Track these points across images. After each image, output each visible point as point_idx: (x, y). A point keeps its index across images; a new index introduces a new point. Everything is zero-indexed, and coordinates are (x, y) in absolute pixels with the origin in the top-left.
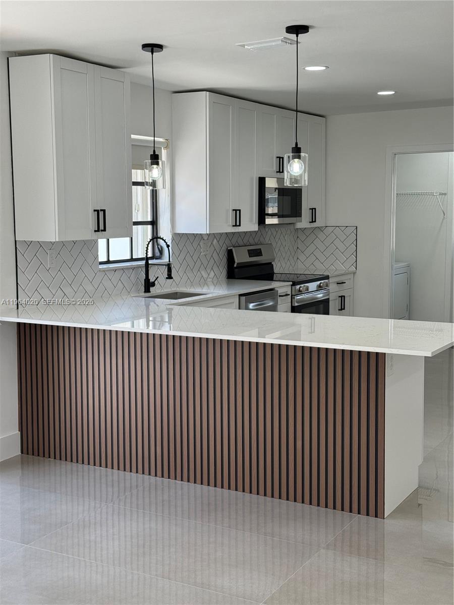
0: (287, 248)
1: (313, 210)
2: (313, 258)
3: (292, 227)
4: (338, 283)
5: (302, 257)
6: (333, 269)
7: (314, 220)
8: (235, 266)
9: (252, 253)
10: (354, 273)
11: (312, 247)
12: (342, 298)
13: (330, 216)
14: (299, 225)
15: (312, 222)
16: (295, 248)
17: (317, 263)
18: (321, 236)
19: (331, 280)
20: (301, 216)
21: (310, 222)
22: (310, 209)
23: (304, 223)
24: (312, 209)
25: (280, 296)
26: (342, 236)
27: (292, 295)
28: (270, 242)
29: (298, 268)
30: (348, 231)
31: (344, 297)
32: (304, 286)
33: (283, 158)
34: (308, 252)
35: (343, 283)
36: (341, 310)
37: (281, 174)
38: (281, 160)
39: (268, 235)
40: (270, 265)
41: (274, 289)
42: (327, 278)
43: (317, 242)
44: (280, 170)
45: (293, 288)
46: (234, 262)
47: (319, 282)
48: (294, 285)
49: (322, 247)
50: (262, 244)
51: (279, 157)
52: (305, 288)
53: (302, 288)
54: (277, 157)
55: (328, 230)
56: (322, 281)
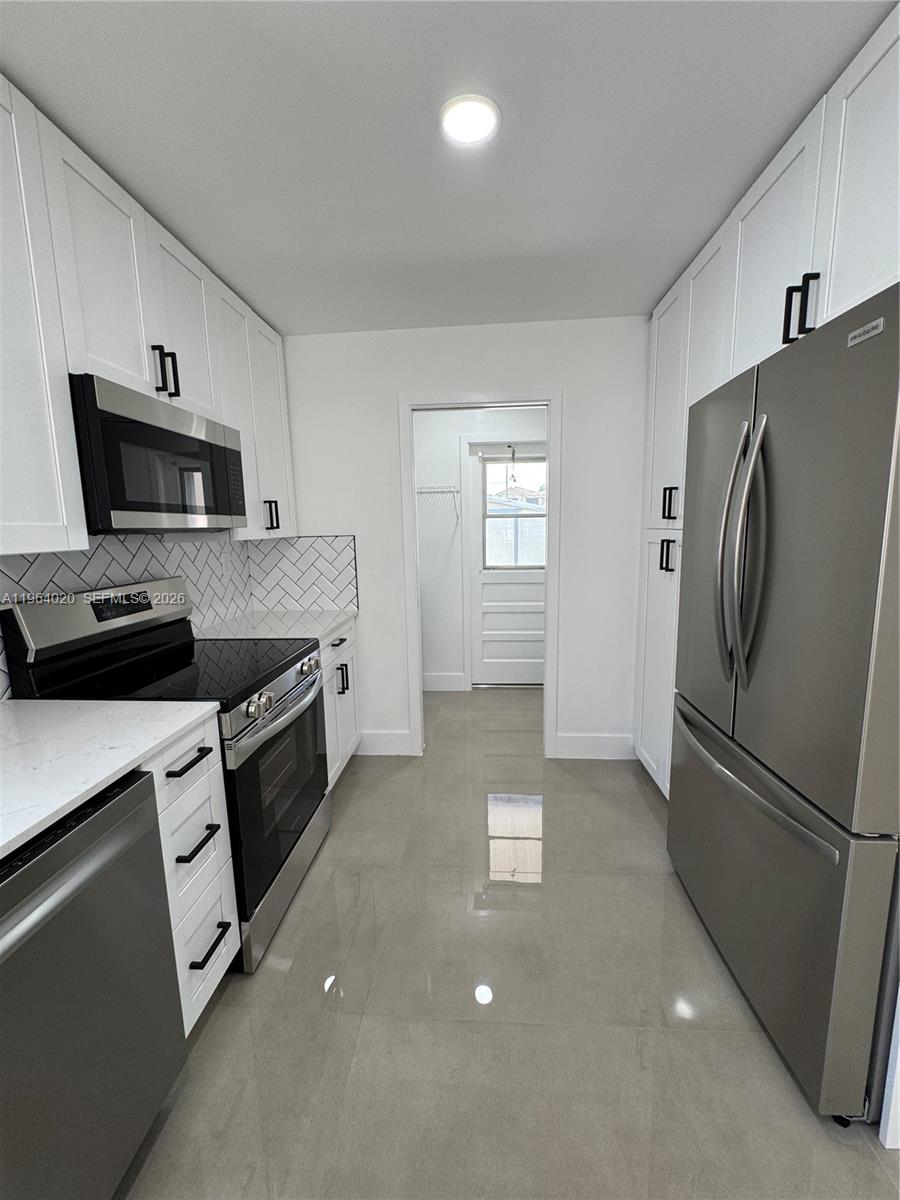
0: (225, 580)
1: (272, 505)
2: (277, 594)
3: (224, 536)
4: (333, 645)
5: (259, 592)
6: (318, 611)
7: (275, 525)
8: (31, 659)
10: (356, 617)
11: (276, 574)
12: (343, 668)
13: (303, 518)
14: (241, 534)
15: (272, 528)
16: (245, 576)
17: (285, 600)
18: (293, 554)
19: (322, 645)
20: (243, 514)
21: (268, 529)
22: (265, 502)
23: (252, 527)
24: (270, 503)
25: (170, 775)
26: (329, 553)
27: (222, 741)
28: (179, 572)
29: (253, 612)
30: (340, 543)
31: (346, 665)
32: (260, 695)
33: (173, 355)
34: (269, 583)
35: (342, 641)
36: (343, 693)
37: (174, 398)
38: (169, 360)
39: (174, 557)
40: (183, 624)
41: (133, 776)
42: (314, 645)
43: (284, 564)
44: (169, 382)
45: (225, 717)
46: (27, 650)
47: (299, 665)
48: (225, 708)
49: (295, 574)
50: (155, 579)
51: (160, 348)
52: (263, 700)
53: (257, 702)
54: (154, 348)
55: (303, 544)
56: (306, 660)
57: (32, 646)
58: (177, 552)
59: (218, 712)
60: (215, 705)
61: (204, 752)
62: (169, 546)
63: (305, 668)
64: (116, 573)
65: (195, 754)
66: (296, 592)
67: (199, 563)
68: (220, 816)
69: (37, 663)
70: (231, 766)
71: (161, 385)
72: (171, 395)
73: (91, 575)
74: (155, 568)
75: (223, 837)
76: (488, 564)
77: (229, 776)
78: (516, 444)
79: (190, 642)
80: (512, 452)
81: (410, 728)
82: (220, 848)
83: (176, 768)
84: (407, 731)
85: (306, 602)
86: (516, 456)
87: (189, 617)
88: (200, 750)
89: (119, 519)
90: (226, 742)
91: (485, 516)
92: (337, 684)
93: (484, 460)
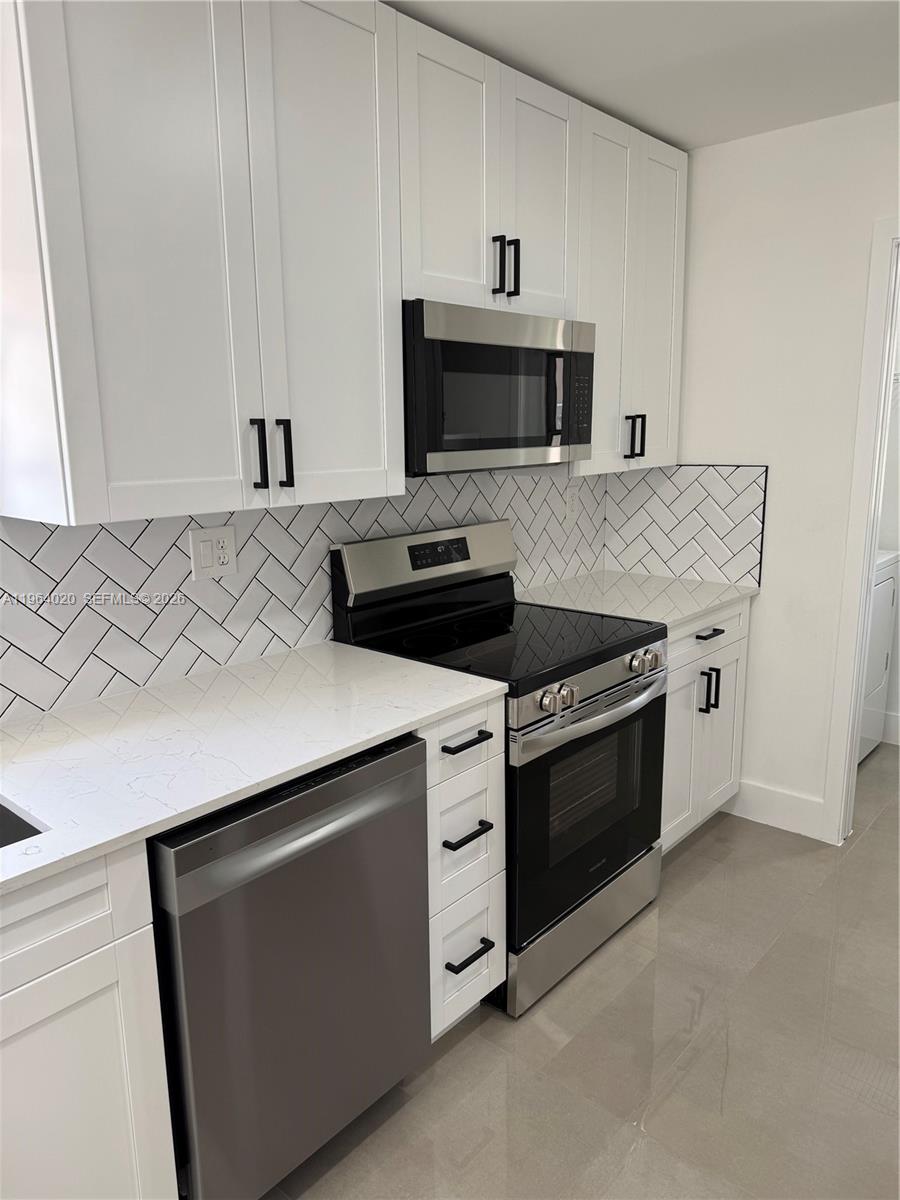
0: (568, 524)
1: (638, 423)
2: (641, 547)
3: (559, 474)
4: (698, 637)
5: (615, 544)
7: (638, 450)
8: (350, 603)
9: (421, 556)
10: (753, 598)
11: (642, 519)
12: (712, 676)
14: (586, 468)
15: (632, 455)
16: (597, 519)
17: (652, 562)
18: (667, 490)
20: (588, 441)
21: (626, 457)
22: (627, 418)
23: (604, 452)
24: (633, 419)
25: (445, 749)
26: (723, 493)
27: (508, 729)
28: (509, 514)
29: (604, 571)
30: (741, 479)
31: (718, 671)
32: (561, 686)
33: (516, 242)
34: (629, 532)
35: (717, 632)
36: (706, 711)
37: (513, 298)
38: (510, 248)
39: (505, 495)
40: (504, 580)
41: (408, 739)
42: (660, 632)
43: (654, 506)
44: (508, 284)
45: (513, 702)
46: (348, 593)
47: (628, 657)
48: (513, 693)
49: (667, 520)
50: (479, 522)
51: (501, 238)
52: (564, 693)
53: (553, 695)
54: (495, 239)
55: (685, 476)
56: (641, 652)
57: (353, 589)
58: (510, 486)
59: (507, 695)
61: (484, 736)
62: (500, 480)
63: (637, 663)
64: (439, 514)
65: (474, 735)
66: (667, 549)
67: (536, 501)
68: (497, 814)
69: (355, 608)
70: (515, 762)
71: (496, 286)
72: (510, 294)
73: (414, 516)
74: (480, 507)
75: (497, 838)
77: (510, 772)
79: (510, 605)
81: (824, 798)
82: (492, 850)
83: (452, 744)
84: (821, 801)
85: (679, 565)
87: (511, 574)
88: (481, 732)
89: (435, 461)
90: (511, 733)
92: (698, 697)
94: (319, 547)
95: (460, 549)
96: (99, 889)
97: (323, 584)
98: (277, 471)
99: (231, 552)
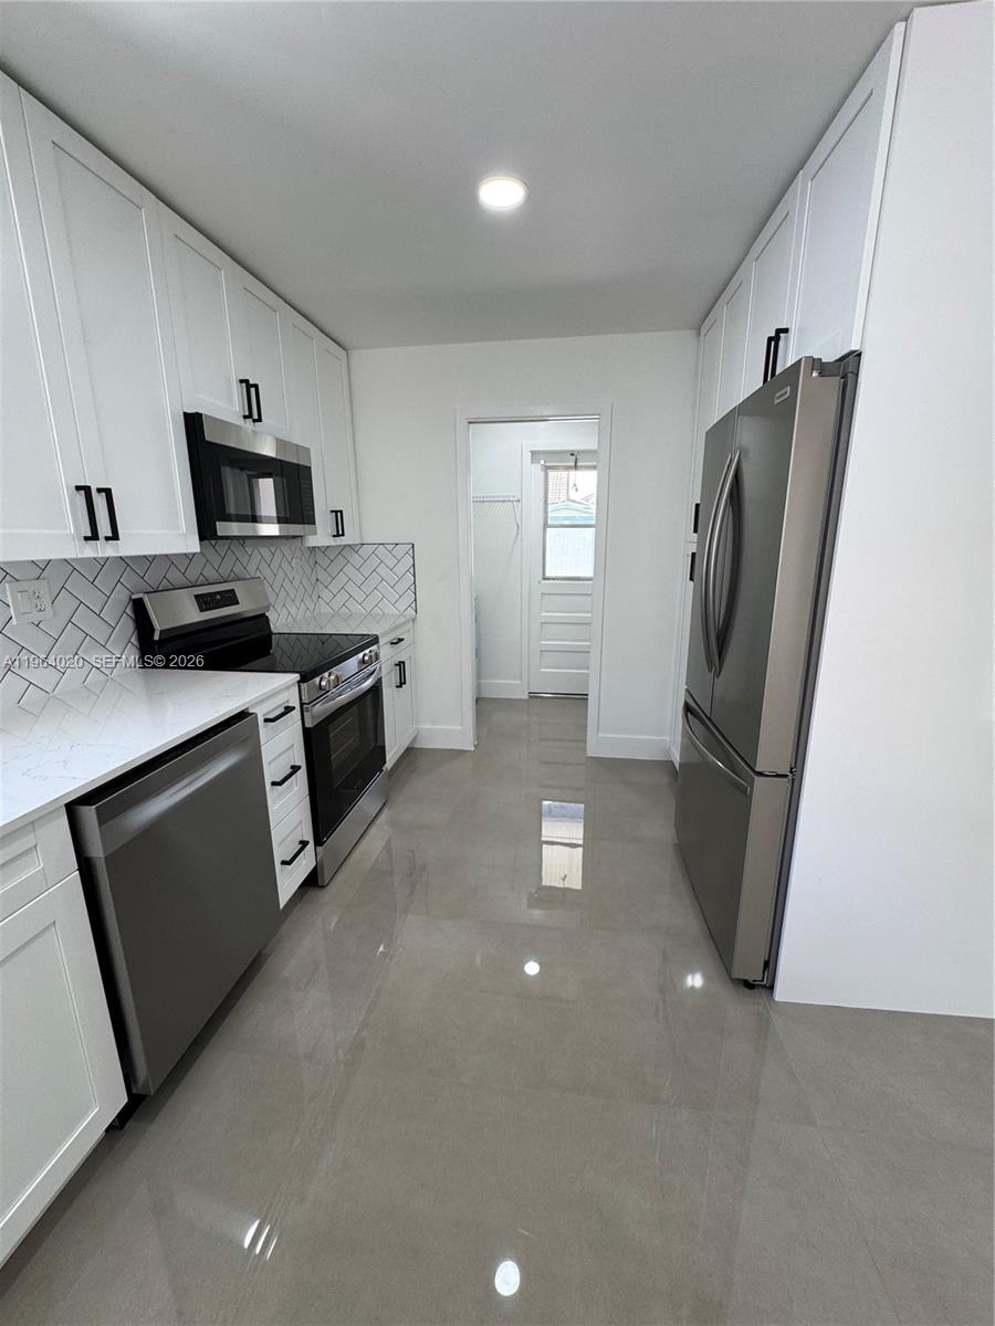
0: (296, 583)
1: (338, 514)
2: (343, 597)
3: (297, 542)
4: (392, 643)
5: (326, 595)
6: (378, 614)
7: (341, 533)
8: (157, 637)
9: (205, 602)
10: (414, 620)
11: (342, 578)
12: (401, 665)
13: (367, 526)
14: (312, 541)
15: (338, 535)
16: (313, 580)
17: (352, 604)
18: (356, 559)
19: (381, 641)
20: (314, 523)
21: (334, 536)
22: (332, 511)
23: (321, 535)
24: (336, 512)
25: (266, 720)
26: (391, 561)
27: (302, 705)
28: (259, 574)
29: (320, 613)
30: (400, 551)
31: (403, 663)
32: (330, 674)
33: (256, 386)
34: (334, 587)
35: (400, 640)
36: (401, 686)
37: (257, 424)
38: (253, 390)
39: (255, 561)
40: (261, 619)
41: (243, 715)
42: (375, 640)
43: (348, 569)
44: (253, 414)
45: (304, 686)
46: (153, 630)
47: (361, 655)
48: (304, 679)
49: (359, 579)
50: (239, 579)
51: (246, 381)
52: (333, 677)
53: (326, 679)
54: (242, 381)
55: (369, 549)
56: (367, 651)
57: (158, 627)
58: (256, 558)
59: (299, 682)
60: (296, 677)
61: (289, 709)
62: (249, 550)
63: (366, 658)
64: (210, 573)
65: (282, 710)
66: (359, 596)
67: (275, 564)
68: (301, 760)
69: (162, 641)
70: (308, 725)
71: (247, 414)
72: (255, 421)
73: (193, 574)
74: (238, 569)
75: (302, 774)
76: (548, 574)
77: (306, 731)
78: (579, 452)
79: (270, 634)
80: (575, 460)
81: (462, 725)
82: (299, 785)
83: (271, 716)
84: (460, 728)
85: (369, 605)
86: (579, 464)
87: (267, 614)
88: (286, 708)
89: (223, 528)
90: (305, 706)
91: (546, 526)
92: (395, 679)
93: (546, 469)
94: (121, 596)
95: (229, 598)
96: (29, 851)
97: (127, 626)
98: (104, 528)
99: (46, 601)
